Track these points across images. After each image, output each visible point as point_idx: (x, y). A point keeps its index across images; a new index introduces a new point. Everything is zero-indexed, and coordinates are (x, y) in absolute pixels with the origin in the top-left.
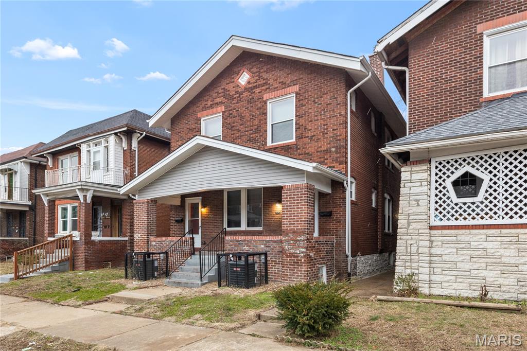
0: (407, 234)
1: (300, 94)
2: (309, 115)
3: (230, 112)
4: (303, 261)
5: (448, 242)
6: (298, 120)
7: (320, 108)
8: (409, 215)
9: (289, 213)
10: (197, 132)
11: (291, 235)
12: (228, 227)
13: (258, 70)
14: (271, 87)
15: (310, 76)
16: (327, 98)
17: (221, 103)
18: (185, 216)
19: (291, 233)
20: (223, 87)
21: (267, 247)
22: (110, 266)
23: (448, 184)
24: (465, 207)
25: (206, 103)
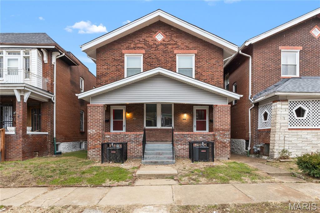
0: (280, 132)
1: (198, 55)
2: (203, 68)
3: (150, 55)
4: (228, 145)
5: (294, 135)
6: (196, 69)
7: (210, 65)
8: (281, 123)
9: (220, 120)
10: (122, 62)
11: (221, 132)
12: (146, 126)
13: (170, 35)
14: (179, 47)
15: (204, 47)
16: (213, 61)
17: (142, 48)
18: (110, 118)
19: (221, 131)
20: (143, 38)
21: (204, 138)
22: (38, 155)
23: (294, 111)
24: (299, 121)
25: (130, 45)
